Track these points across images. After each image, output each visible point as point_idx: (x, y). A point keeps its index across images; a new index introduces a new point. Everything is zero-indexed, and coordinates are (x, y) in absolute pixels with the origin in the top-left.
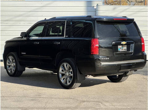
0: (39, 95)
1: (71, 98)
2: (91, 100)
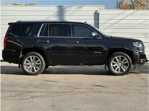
0: (42, 84)
1: (68, 87)
2: (84, 87)
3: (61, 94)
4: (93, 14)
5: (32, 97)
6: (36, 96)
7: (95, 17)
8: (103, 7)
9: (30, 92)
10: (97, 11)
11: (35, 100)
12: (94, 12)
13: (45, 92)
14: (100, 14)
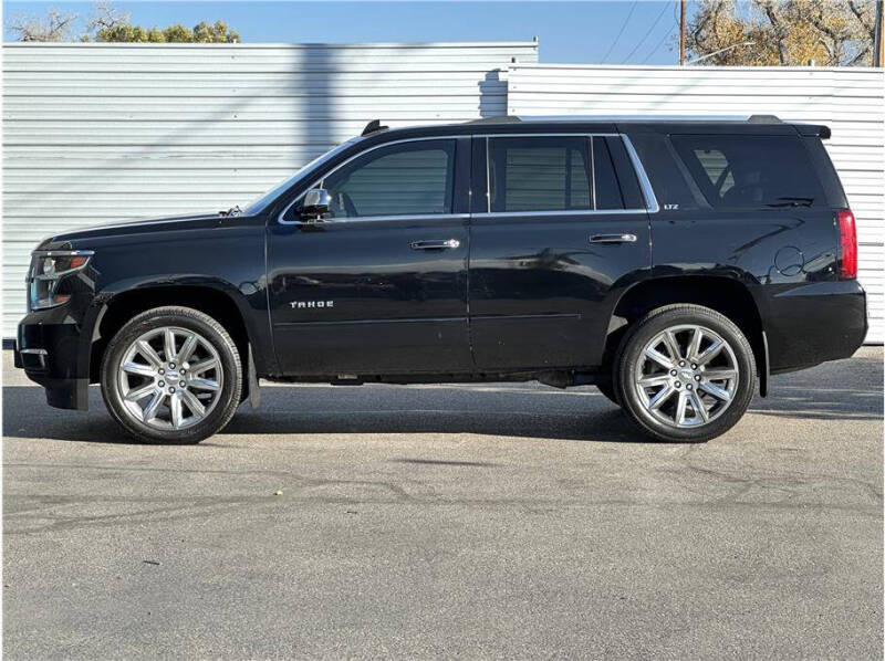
1: (275, 473)
3: (220, 506)
4: (477, 91)
5: (61, 524)
6: (87, 519)
7: (487, 107)
8: (531, 51)
9: (63, 500)
10: (497, 71)
11: (71, 539)
12: (482, 77)
13: (140, 499)
14: (510, 88)
